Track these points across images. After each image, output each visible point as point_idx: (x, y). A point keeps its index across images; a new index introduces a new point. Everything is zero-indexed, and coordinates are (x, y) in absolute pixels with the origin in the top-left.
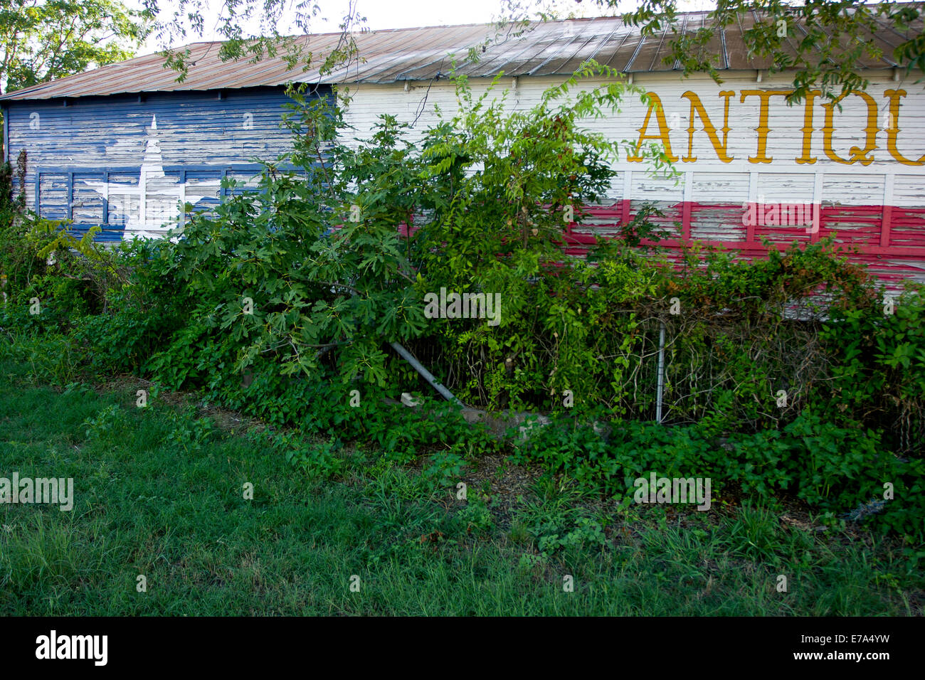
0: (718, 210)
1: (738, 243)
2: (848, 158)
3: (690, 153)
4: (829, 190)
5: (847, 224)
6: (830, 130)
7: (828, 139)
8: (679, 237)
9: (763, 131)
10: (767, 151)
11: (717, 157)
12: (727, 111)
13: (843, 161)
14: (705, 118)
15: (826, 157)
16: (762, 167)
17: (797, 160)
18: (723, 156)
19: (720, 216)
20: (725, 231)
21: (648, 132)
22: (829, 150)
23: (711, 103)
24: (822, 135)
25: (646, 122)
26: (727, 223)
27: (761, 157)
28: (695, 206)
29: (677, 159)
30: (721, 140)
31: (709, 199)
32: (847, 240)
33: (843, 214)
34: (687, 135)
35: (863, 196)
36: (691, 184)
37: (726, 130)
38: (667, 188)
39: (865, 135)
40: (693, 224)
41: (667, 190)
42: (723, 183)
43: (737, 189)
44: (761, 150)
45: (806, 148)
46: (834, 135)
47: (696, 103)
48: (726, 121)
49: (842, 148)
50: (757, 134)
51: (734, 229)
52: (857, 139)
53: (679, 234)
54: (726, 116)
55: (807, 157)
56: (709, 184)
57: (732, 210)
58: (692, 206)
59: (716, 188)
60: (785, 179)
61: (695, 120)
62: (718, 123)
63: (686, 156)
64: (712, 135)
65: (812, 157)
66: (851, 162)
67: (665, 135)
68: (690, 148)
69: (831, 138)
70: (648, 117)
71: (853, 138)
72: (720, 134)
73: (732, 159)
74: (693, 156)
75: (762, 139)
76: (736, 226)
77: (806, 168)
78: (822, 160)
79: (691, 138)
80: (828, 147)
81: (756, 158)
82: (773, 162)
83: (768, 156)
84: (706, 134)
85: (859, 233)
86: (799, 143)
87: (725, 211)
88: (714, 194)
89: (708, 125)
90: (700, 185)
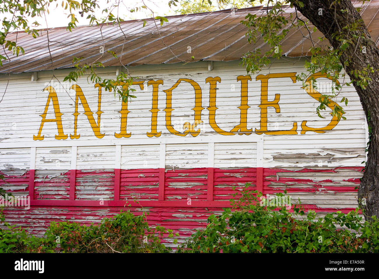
0: (95, 175)
1: (108, 201)
2: (182, 131)
3: (75, 132)
4: (170, 157)
5: (184, 184)
6: (169, 110)
7: (169, 117)
8: (68, 198)
9: (124, 113)
10: (127, 128)
11: (94, 134)
12: (100, 98)
13: (178, 133)
14: (85, 104)
15: (167, 131)
16: (124, 141)
17: (148, 134)
18: (97, 133)
19: (96, 180)
20: (100, 192)
21: (48, 117)
22: (169, 126)
23: (89, 93)
24: (164, 114)
25: (46, 109)
26: (101, 186)
27: (124, 133)
28: (77, 173)
29: (67, 136)
30: (96, 121)
31: (88, 168)
32: (184, 197)
33: (181, 176)
34: (73, 118)
35: (194, 161)
36: (76, 156)
37: (99, 113)
38: (61, 159)
39: (193, 113)
40: (78, 188)
41: (60, 161)
42: (98, 154)
43: (108, 158)
44: (123, 128)
45: (154, 125)
46: (172, 114)
47: (80, 94)
48: (99, 106)
50: (120, 115)
51: (106, 190)
52: (188, 116)
53: (68, 196)
54: (99, 102)
55: (154, 132)
56: (88, 155)
57: (104, 175)
58: (76, 174)
59: (93, 159)
60: (140, 149)
61: (79, 106)
62: (94, 108)
63: (73, 134)
64: (90, 117)
65: (158, 131)
66: (185, 134)
67: (59, 119)
68: (76, 128)
69: (171, 116)
70: (47, 105)
71: (185, 116)
72: (95, 116)
73: (104, 135)
74: (78, 134)
75: (124, 119)
76: (107, 188)
77: (154, 140)
78: (165, 134)
79: (76, 120)
80: (169, 123)
81: (120, 134)
82: (132, 137)
83: (128, 132)
84: (86, 117)
85: (191, 190)
86: (148, 121)
87: (99, 176)
88: (92, 163)
89: (87, 109)
90: (82, 156)
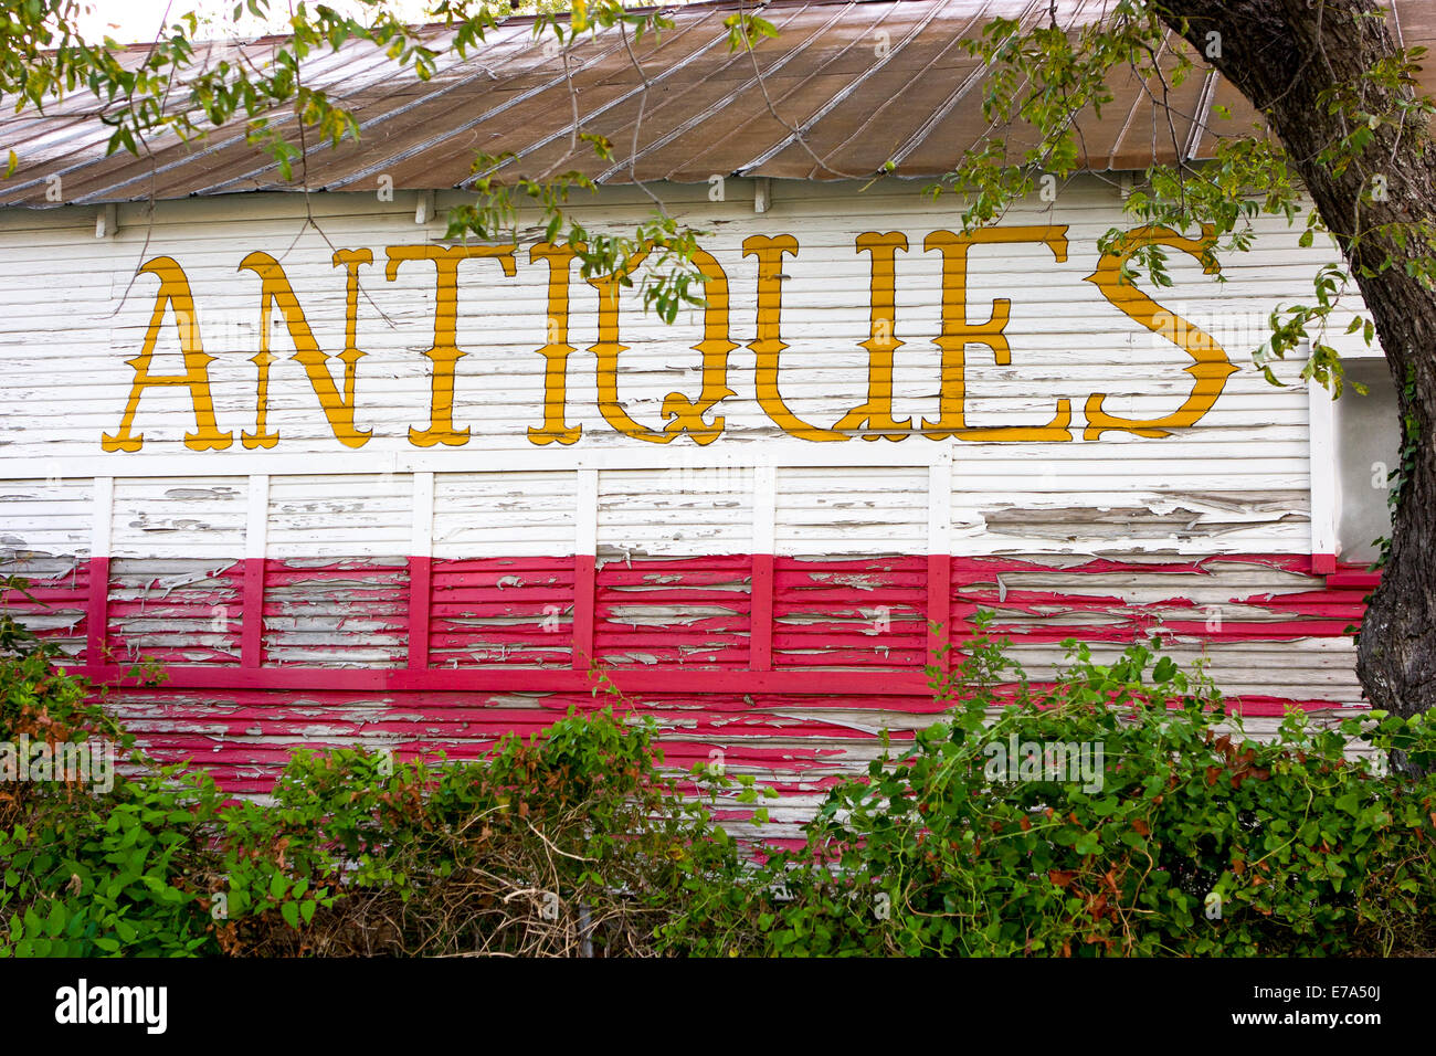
0: (335, 578)
1: (388, 671)
2: (658, 424)
3: (261, 424)
4: (616, 516)
5: (665, 610)
6: (612, 349)
7: (609, 374)
8: (235, 660)
9: (444, 355)
10: (456, 412)
11: (330, 433)
12: (352, 303)
13: (646, 433)
14: (299, 325)
15: (603, 425)
16: (443, 456)
17: (531, 433)
18: (345, 429)
19: (340, 596)
20: (355, 640)
21: (158, 367)
22: (610, 405)
23: (311, 284)
24: (592, 363)
25: (151, 339)
26: (360, 618)
27: (442, 429)
28: (270, 571)
29: (229, 438)
30: (340, 384)
31: (311, 551)
32: (667, 657)
33: (653, 583)
34: (253, 372)
35: (703, 530)
36: (263, 509)
37: (351, 356)
38: (205, 520)
39: (698, 360)
40: (271, 623)
41: (205, 528)
42: (347, 504)
43: (383, 519)
44: (442, 410)
45: (555, 402)
46: (622, 362)
47: (277, 289)
48: (351, 333)
49: (643, 396)
50: (430, 366)
51: (378, 632)
52: (681, 372)
53: (237, 653)
54: (352, 318)
55: (555, 426)
56: (310, 508)
57: (372, 579)
58: (267, 574)
59: (330, 520)
60: (503, 486)
61: (273, 330)
62: (331, 339)
63: (252, 431)
64: (317, 371)
65: (570, 424)
66: (668, 435)
67: (197, 375)
68: (262, 409)
69: (616, 372)
70: (155, 326)
71: (670, 371)
72: (337, 368)
73: (368, 435)
74: (270, 431)
75: (443, 378)
76: (381, 625)
77: (554, 455)
78: (594, 433)
79: (263, 380)
80: (608, 396)
81: (428, 433)
82: (473, 442)
83: (459, 426)
84: (301, 370)
85: (694, 633)
86: (535, 388)
87: (354, 582)
88: (324, 535)
89: (305, 342)
90: (288, 510)
